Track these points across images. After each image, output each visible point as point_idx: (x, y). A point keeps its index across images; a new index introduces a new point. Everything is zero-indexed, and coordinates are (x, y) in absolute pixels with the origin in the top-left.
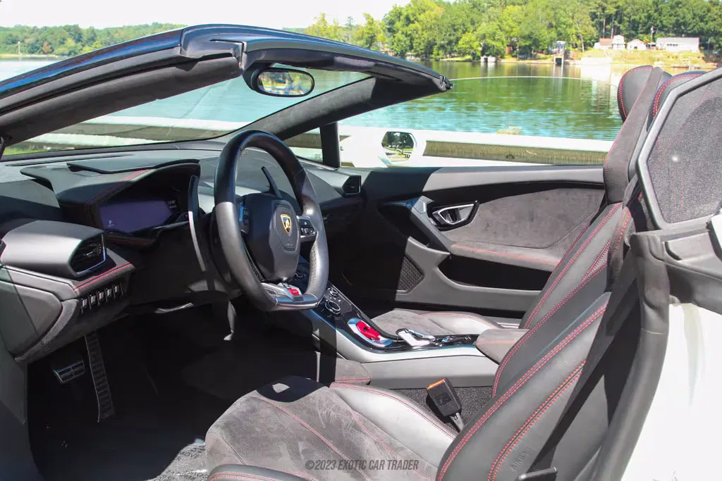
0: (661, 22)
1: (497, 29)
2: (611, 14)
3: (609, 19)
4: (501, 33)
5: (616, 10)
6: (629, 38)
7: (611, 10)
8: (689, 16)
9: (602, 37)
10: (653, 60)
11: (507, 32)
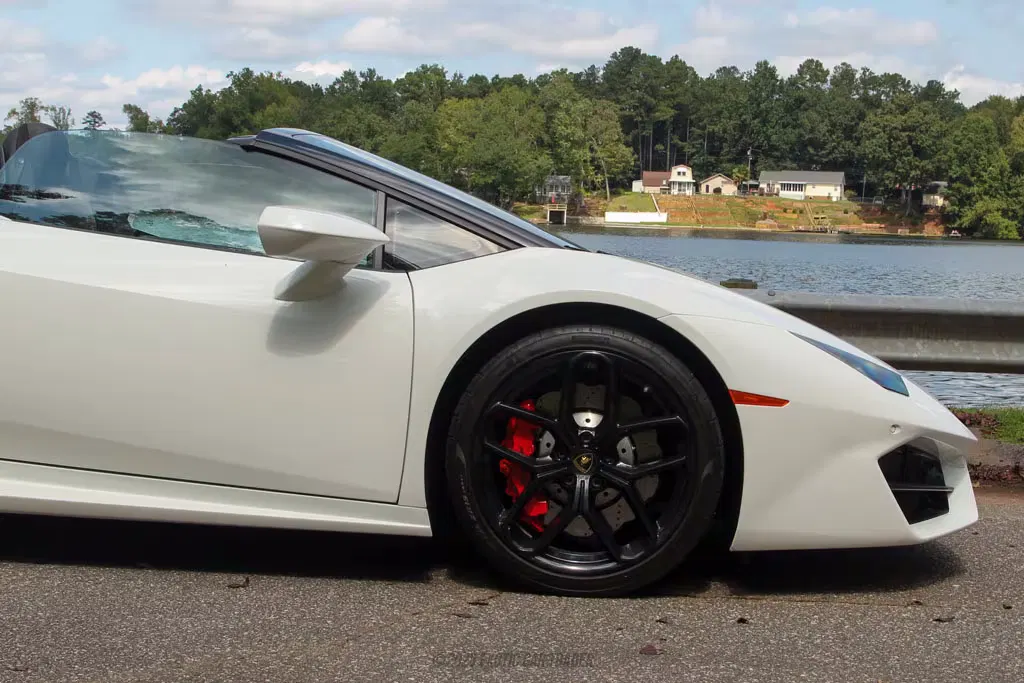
0: (768, 138)
1: (423, 147)
2: (664, 122)
3: (660, 130)
4: (432, 156)
5: (673, 112)
6: (702, 172)
7: (665, 113)
8: (823, 128)
9: (647, 169)
10: (753, 218)
11: (447, 154)
